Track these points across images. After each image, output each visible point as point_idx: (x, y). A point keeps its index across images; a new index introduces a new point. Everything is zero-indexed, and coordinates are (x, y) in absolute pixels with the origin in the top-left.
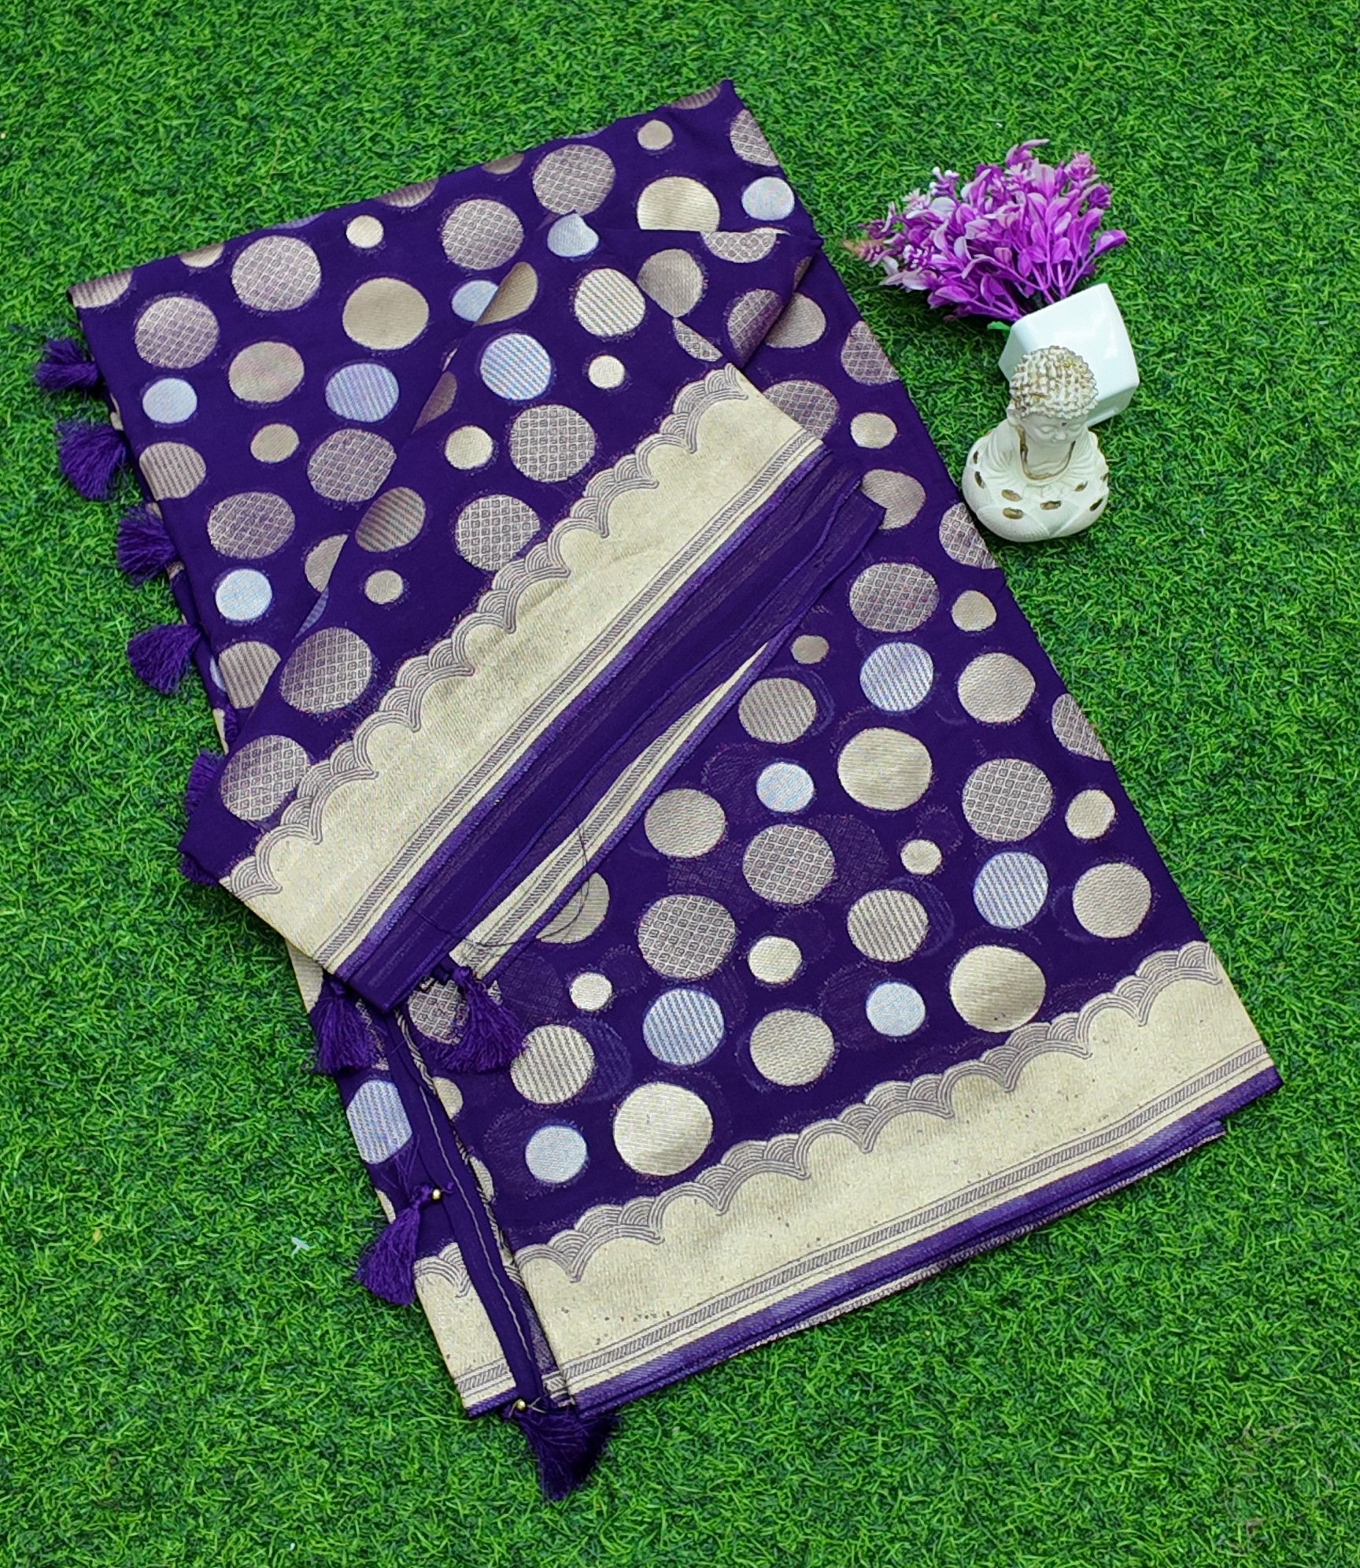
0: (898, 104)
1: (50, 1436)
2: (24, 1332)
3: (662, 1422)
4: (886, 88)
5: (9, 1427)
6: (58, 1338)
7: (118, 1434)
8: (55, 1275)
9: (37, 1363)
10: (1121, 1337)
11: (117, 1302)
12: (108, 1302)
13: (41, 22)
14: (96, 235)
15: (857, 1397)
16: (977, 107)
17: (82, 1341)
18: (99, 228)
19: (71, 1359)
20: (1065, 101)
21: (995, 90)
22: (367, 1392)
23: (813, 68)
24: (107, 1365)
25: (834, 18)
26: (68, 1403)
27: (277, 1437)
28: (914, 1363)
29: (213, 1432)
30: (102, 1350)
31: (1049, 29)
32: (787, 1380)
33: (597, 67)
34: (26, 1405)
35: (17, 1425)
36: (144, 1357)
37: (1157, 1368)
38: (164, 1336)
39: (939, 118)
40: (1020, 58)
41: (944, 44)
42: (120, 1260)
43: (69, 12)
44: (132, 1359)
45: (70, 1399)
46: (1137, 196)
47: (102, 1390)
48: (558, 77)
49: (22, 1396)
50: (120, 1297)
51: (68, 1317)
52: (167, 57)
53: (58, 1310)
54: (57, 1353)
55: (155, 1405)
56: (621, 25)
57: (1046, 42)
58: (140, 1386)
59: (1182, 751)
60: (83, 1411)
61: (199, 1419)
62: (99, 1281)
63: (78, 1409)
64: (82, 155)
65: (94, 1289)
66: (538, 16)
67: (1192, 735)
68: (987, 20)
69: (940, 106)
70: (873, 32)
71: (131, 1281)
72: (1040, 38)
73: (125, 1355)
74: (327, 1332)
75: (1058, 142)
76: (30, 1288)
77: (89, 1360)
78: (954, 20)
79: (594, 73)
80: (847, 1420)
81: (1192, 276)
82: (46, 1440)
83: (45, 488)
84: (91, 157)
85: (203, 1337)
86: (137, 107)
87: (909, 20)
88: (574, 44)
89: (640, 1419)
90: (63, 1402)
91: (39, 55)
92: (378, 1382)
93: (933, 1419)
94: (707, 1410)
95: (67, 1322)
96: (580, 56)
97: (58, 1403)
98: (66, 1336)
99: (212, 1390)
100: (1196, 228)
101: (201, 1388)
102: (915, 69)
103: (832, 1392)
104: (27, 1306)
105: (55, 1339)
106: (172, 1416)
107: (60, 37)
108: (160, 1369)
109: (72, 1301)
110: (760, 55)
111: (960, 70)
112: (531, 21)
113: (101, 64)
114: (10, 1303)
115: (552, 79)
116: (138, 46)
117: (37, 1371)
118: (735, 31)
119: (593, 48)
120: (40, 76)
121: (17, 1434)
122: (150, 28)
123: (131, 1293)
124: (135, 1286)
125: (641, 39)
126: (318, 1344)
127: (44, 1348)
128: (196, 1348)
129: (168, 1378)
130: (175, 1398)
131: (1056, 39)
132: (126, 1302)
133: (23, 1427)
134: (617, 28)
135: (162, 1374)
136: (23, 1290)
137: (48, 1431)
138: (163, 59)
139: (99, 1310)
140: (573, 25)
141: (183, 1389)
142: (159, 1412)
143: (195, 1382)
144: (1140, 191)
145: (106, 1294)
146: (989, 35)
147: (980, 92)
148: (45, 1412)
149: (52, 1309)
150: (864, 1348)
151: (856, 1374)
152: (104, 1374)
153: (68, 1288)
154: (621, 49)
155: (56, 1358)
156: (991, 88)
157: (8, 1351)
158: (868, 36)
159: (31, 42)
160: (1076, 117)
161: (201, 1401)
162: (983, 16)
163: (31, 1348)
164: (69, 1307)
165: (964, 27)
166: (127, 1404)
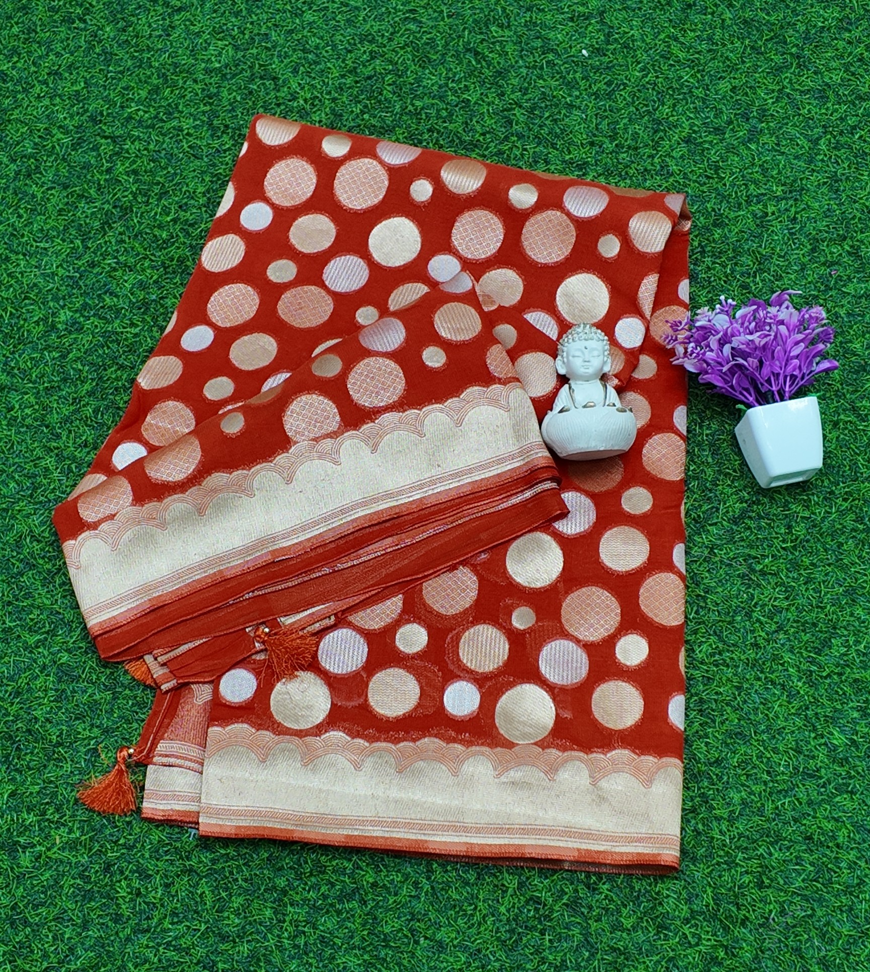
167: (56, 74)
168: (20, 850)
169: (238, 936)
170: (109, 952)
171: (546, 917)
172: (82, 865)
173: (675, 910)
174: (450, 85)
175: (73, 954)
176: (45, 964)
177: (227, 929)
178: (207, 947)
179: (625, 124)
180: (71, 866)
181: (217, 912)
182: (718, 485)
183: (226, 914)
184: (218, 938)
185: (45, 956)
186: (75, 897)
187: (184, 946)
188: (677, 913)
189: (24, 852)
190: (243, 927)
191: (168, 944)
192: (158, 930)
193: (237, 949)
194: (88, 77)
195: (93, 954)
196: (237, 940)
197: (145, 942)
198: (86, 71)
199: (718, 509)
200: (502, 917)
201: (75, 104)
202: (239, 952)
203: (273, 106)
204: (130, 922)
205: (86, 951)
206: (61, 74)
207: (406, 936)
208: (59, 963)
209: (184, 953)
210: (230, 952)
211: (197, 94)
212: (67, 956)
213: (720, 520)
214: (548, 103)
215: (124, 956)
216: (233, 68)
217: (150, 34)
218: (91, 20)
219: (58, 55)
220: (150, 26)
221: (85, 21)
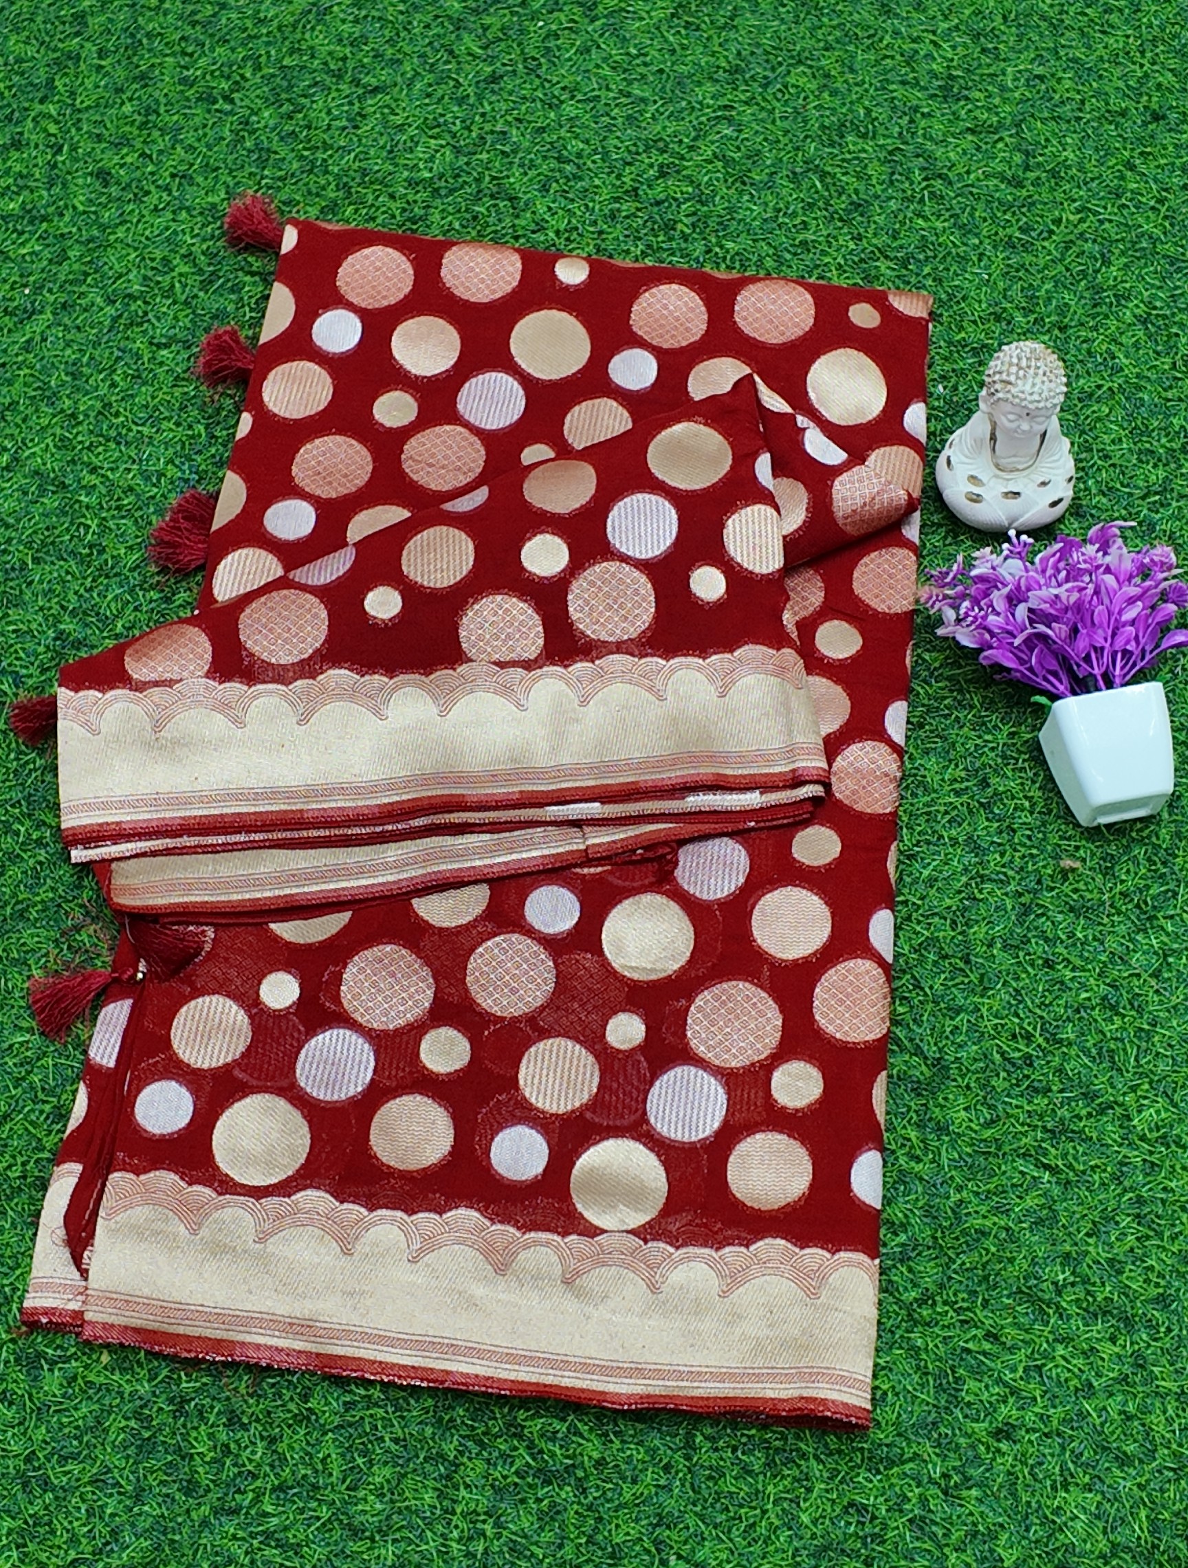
0: (886, 257)
1: (57, 1556)
2: (33, 1452)
3: (659, 1551)
4: (874, 241)
5: (18, 1547)
6: (66, 1459)
7: (124, 1555)
8: (63, 1396)
9: (46, 1484)
10: (1118, 1473)
11: (124, 1423)
12: (115, 1423)
13: (64, 185)
14: (114, 385)
15: (852, 1528)
16: (964, 259)
17: (90, 1461)
18: (117, 378)
19: (78, 1480)
20: (1049, 253)
21: (981, 243)
22: (368, 1516)
23: (804, 222)
24: (114, 1486)
25: (823, 175)
26: (76, 1524)
27: (279, 1560)
28: (910, 1495)
29: (217, 1554)
30: (109, 1471)
31: (1033, 184)
32: (783, 1510)
33: (595, 223)
34: (35, 1525)
35: (25, 1545)
36: (150, 1478)
37: (1153, 1502)
38: (170, 1458)
39: (927, 270)
40: (1005, 212)
41: (930, 199)
42: (128, 1381)
43: (91, 174)
44: (138, 1480)
45: (77, 1519)
46: (1121, 344)
47: (109, 1511)
48: (557, 233)
49: (31, 1516)
50: (127, 1419)
51: (76, 1438)
52: (184, 215)
53: (66, 1431)
54: (66, 1473)
55: (160, 1526)
56: (618, 183)
57: (1030, 197)
58: (146, 1508)
59: (1172, 886)
60: (90, 1531)
61: (204, 1541)
62: (106, 1402)
63: (86, 1529)
64: (102, 309)
65: (102, 1411)
66: (539, 175)
67: (1181, 870)
68: (972, 176)
69: (927, 258)
70: (862, 188)
71: (138, 1403)
72: (1024, 193)
73: (131, 1477)
74: (329, 1455)
75: (1043, 292)
76: (39, 1409)
77: (97, 1481)
78: (940, 176)
79: (592, 229)
80: (843, 1551)
81: (1175, 421)
82: (54, 1560)
83: (62, 627)
84: (110, 311)
85: (207, 1459)
86: (154, 264)
87: (896, 176)
88: (572, 200)
89: (637, 1548)
90: (71, 1522)
91: (62, 215)
92: (379, 1506)
93: (929, 1551)
94: (704, 1539)
95: (75, 1443)
96: (579, 213)
97: (66, 1524)
98: (74, 1457)
99: (216, 1513)
100: (1179, 375)
101: (205, 1510)
102: (903, 223)
103: (827, 1522)
104: (36, 1427)
105: (63, 1460)
106: (177, 1537)
107: (81, 198)
108: (164, 1490)
109: (80, 1422)
110: (752, 211)
111: (946, 224)
112: (530, 180)
113: (121, 223)
114: (20, 1424)
115: (552, 235)
116: (156, 206)
117: (45, 1491)
118: (728, 188)
119: (591, 205)
120: (62, 235)
121: (26, 1555)
122: (167, 189)
123: (137, 1415)
124: (141, 1407)
125: (637, 195)
126: (320, 1467)
127: (53, 1468)
128: (200, 1470)
129: (173, 1500)
130: (180, 1520)
131: (1040, 194)
132: (132, 1423)
133: (31, 1547)
134: (614, 185)
135: (167, 1495)
136: (33, 1411)
137: (55, 1552)
138: (180, 218)
139: (106, 1431)
140: (572, 183)
141: (188, 1511)
142: (165, 1534)
143: (199, 1504)
144: (1124, 340)
145: (113, 1416)
146: (975, 191)
147: (965, 244)
148: (53, 1532)
149: (60, 1430)
150: (860, 1479)
151: (852, 1504)
152: (111, 1495)
153: (76, 1409)
154: (617, 205)
155: (65, 1479)
156: (977, 241)
157: (18, 1471)
158: (856, 192)
159: (54, 202)
160: (1060, 268)
161: (205, 1523)
162: (968, 172)
163: (39, 1468)
164: (77, 1428)
165: (950, 183)
166: (133, 1525)
167: (184, 177)
168: (46, 1367)
169: (379, 1532)
170: (173, 1541)
171: (874, 1536)
172: (141, 1398)
173: (1085, 1541)
174: (781, 220)
175: (117, 1541)
176: (72, 1555)
177: (362, 1518)
178: (328, 1544)
179: (1047, 291)
180: (122, 1398)
181: (348, 1489)
182: (1176, 856)
183: (361, 1494)
184: (346, 1533)
185: (74, 1540)
186: (125, 1448)
187: (292, 1541)
188: (1088, 1546)
189: (51, 1370)
190: (388, 1517)
191: (268, 1535)
192: (253, 1512)
193: (376, 1552)
194: (231, 184)
195: (149, 1542)
196: (377, 1538)
197: (232, 1530)
198: (230, 174)
199: (1175, 894)
200: (803, 1531)
201: (210, 223)
202: (378, 1557)
203: (508, 238)
204: (210, 1495)
205: (137, 1537)
206: (191, 178)
207: (648, 1552)
208: (94, 1554)
209: (291, 1553)
210: (365, 1557)
211: (393, 217)
212: (108, 1543)
213: (1178, 911)
214: (930, 254)
215: (197, 1550)
216: (452, 181)
217: (329, 126)
218: (242, 100)
219: (190, 149)
220: (329, 112)
221: (232, 101)
